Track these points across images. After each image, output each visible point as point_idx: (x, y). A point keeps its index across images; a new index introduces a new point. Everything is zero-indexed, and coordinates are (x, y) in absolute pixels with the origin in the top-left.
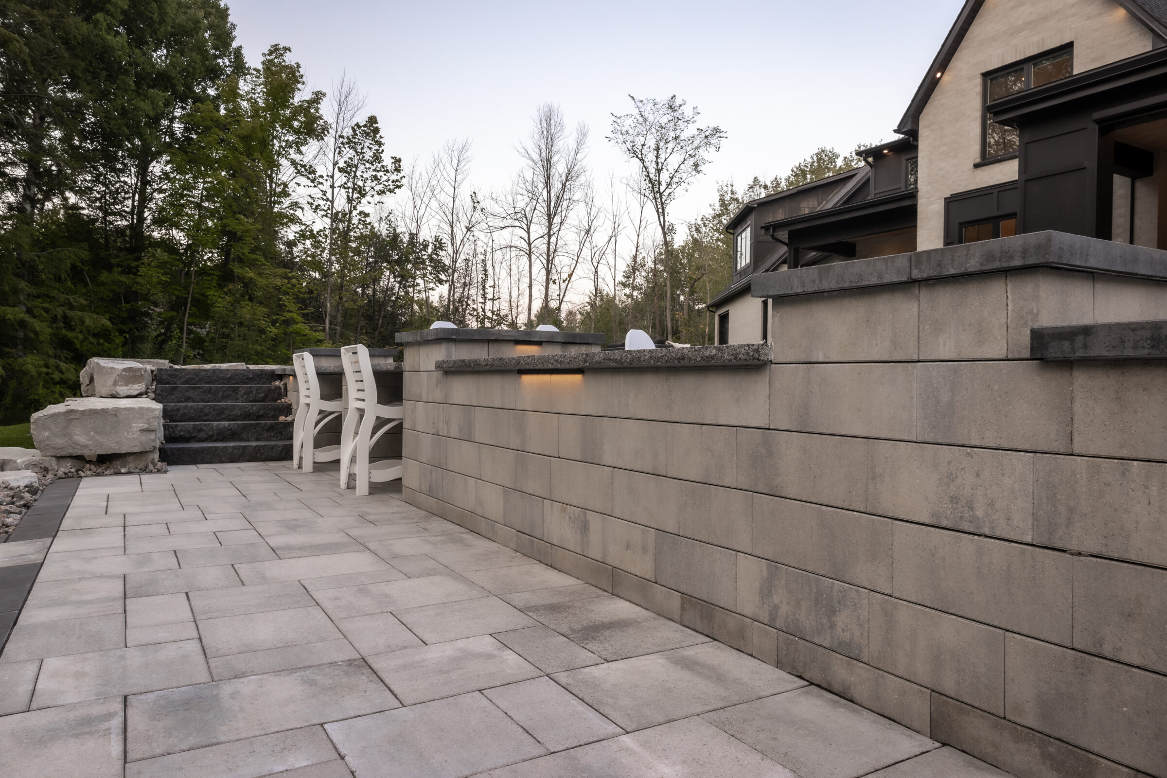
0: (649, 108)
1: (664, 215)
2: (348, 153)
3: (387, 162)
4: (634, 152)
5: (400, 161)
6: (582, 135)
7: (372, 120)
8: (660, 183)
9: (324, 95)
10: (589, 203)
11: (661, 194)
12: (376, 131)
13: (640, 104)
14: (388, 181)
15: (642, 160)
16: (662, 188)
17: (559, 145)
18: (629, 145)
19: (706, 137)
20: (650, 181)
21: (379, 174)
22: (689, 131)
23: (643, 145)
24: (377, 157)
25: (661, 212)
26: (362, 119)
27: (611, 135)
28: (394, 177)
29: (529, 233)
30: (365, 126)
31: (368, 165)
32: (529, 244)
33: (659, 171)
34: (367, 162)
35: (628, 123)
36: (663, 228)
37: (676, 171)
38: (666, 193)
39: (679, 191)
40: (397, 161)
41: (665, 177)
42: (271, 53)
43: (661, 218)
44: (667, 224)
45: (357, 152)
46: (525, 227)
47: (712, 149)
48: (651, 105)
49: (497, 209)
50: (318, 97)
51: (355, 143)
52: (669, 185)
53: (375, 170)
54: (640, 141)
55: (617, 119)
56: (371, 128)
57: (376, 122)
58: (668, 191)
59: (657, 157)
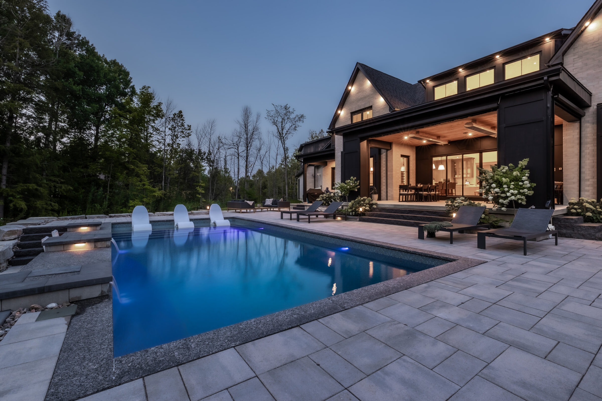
0: (279, 108)
1: (284, 144)
2: (172, 123)
3: (186, 126)
4: (275, 123)
5: (190, 126)
6: (258, 116)
7: (181, 112)
8: (283, 134)
9: (162, 103)
10: (260, 139)
11: (283, 137)
12: (182, 116)
13: (276, 107)
14: (186, 133)
15: (277, 126)
16: (284, 135)
17: (251, 119)
18: (273, 120)
19: (299, 118)
20: (279, 133)
21: (184, 130)
22: (292, 116)
23: (277, 121)
24: (182, 125)
25: (283, 143)
26: (177, 112)
27: (267, 117)
28: (188, 132)
29: (238, 150)
30: (178, 114)
31: (179, 127)
32: (238, 154)
33: (282, 129)
34: (179, 126)
35: (272, 113)
36: (284, 149)
37: (289, 129)
39: (289, 136)
40: (189, 126)
41: (285, 131)
42: (143, 89)
43: (283, 145)
44: (285, 147)
45: (175, 123)
46: (237, 148)
47: (301, 122)
48: (280, 107)
49: (227, 142)
50: (160, 104)
51: (175, 120)
52: (286, 134)
53: (182, 129)
54: (276, 119)
55: (268, 112)
56: (180, 115)
57: (182, 113)
58: (286, 136)
59: (282, 124)
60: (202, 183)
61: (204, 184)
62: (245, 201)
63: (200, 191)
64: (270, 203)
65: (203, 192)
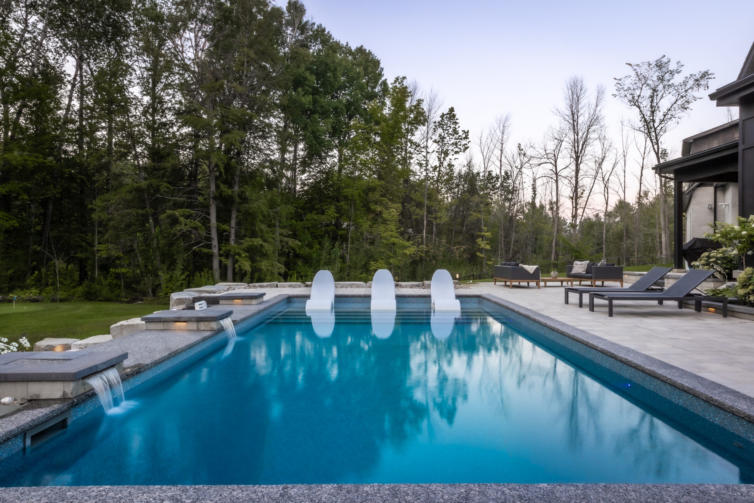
0: (644, 69)
1: (657, 144)
2: (440, 131)
3: (461, 133)
4: (635, 102)
5: (468, 132)
6: (600, 94)
7: (452, 110)
8: (654, 121)
9: (423, 100)
10: (602, 139)
11: (655, 129)
12: (454, 116)
13: (636, 68)
14: (460, 145)
15: (639, 107)
16: (656, 125)
17: (583, 102)
18: (630, 97)
19: (697, 80)
20: (645, 121)
21: (458, 141)
22: (677, 79)
23: (639, 96)
24: (455, 132)
25: (656, 142)
26: (446, 111)
27: (616, 93)
28: (464, 142)
29: (556, 166)
30: (448, 114)
31: (451, 137)
32: (556, 174)
33: (653, 112)
34: (451, 134)
35: (628, 83)
36: (657, 154)
37: (669, 110)
38: (659, 128)
39: (670, 124)
40: (466, 133)
41: (659, 116)
42: (395, 82)
43: (656, 147)
44: (660, 150)
45: (443, 130)
46: (553, 162)
48: (646, 66)
49: (535, 153)
50: (420, 102)
51: (443, 125)
52: (662, 121)
53: (455, 139)
54: (638, 92)
55: (619, 81)
56: (451, 115)
57: (454, 111)
58: (661, 126)
59: (652, 102)
60: (485, 232)
61: (489, 233)
62: (521, 265)
63: (483, 246)
64: (583, 269)
65: (488, 247)
